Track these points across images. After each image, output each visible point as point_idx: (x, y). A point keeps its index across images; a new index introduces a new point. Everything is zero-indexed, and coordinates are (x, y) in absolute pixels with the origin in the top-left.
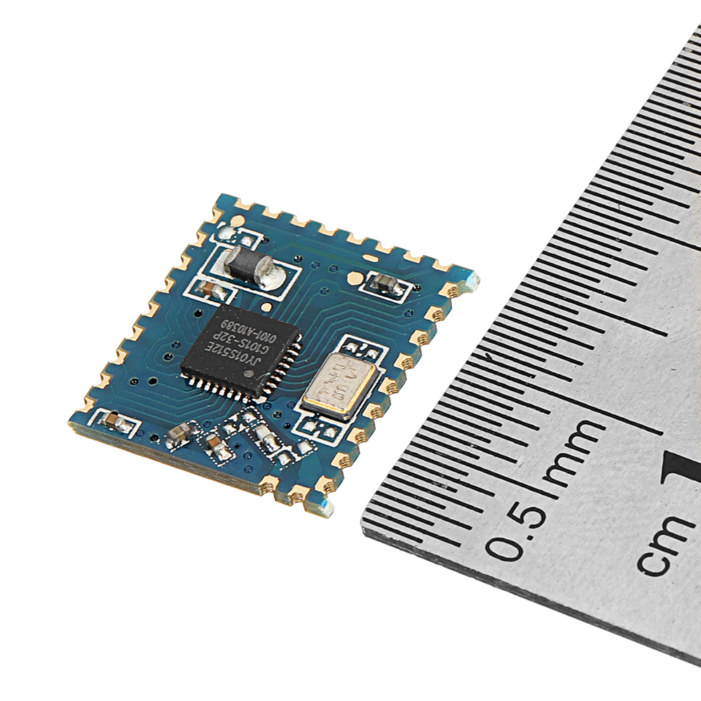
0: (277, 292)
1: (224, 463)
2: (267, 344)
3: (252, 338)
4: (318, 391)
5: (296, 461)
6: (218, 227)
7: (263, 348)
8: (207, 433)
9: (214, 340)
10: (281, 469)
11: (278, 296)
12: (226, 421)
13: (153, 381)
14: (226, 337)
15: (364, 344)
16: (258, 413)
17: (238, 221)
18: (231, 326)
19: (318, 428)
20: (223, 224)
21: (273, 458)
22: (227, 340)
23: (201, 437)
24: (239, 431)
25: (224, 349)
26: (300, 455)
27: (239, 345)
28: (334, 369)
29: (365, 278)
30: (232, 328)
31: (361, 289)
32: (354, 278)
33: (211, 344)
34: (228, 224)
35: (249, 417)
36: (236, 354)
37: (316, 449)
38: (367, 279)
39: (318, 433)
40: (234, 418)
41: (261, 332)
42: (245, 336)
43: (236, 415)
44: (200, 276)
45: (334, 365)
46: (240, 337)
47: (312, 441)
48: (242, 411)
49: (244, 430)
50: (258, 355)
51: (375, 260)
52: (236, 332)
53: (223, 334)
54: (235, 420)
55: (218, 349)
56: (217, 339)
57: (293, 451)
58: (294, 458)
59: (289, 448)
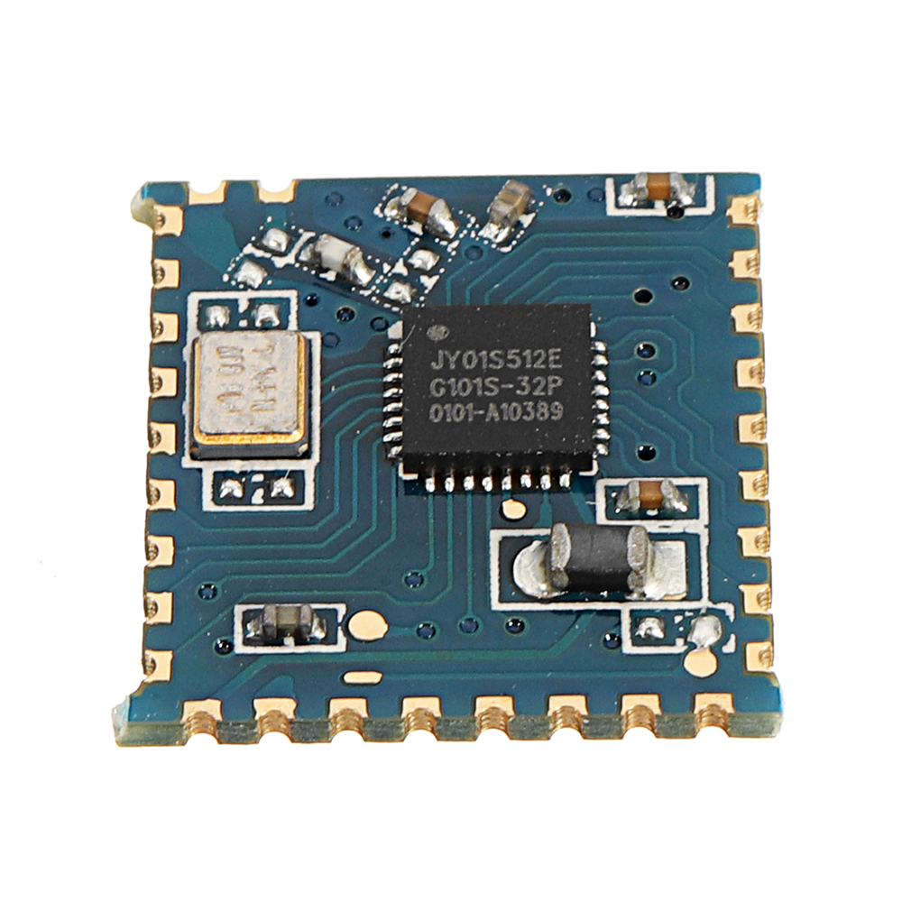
0: (511, 550)
1: (389, 192)
2: (442, 401)
3: (482, 403)
4: (276, 347)
5: (250, 245)
6: (733, 637)
7: (443, 391)
8: (461, 236)
9: (556, 372)
10: (269, 219)
11: (505, 538)
12: (442, 271)
13: (644, 297)
14: (534, 387)
15: (262, 501)
16: (387, 305)
17: (701, 665)
18: (541, 410)
19: (248, 314)
20: (730, 648)
21: (300, 235)
22: (530, 381)
23: (469, 226)
24: (401, 260)
25: (524, 364)
26: (251, 257)
27: (496, 380)
28: (273, 400)
29: (347, 633)
30: (535, 408)
31: (342, 609)
32: (369, 625)
33: (556, 362)
34: (715, 649)
35: (400, 292)
36: (490, 361)
37: (226, 278)
38: (340, 633)
39: (243, 307)
40: (429, 283)
41: (470, 419)
42: (498, 401)
43: (430, 287)
44: (698, 526)
45: (280, 406)
46: (508, 396)
47: (245, 289)
48: (422, 298)
49: (393, 267)
50: (447, 372)
51: (351, 678)
52: (521, 403)
53: (545, 389)
54: (424, 279)
55: (535, 360)
56: (551, 379)
57: (270, 259)
58: (258, 248)
59: (279, 262)
